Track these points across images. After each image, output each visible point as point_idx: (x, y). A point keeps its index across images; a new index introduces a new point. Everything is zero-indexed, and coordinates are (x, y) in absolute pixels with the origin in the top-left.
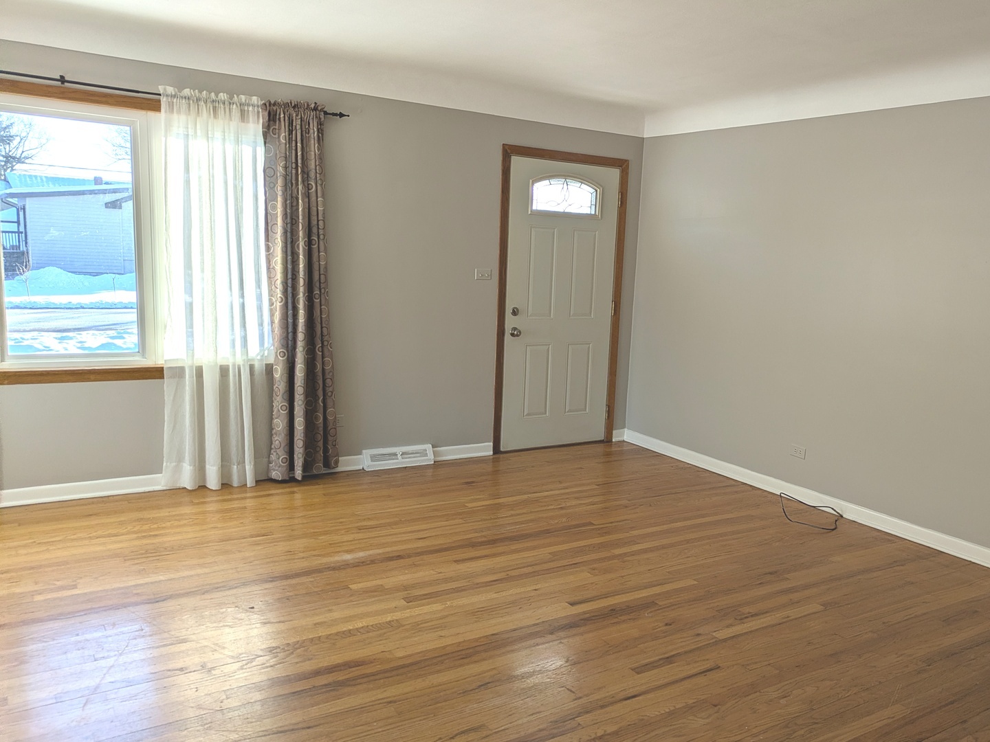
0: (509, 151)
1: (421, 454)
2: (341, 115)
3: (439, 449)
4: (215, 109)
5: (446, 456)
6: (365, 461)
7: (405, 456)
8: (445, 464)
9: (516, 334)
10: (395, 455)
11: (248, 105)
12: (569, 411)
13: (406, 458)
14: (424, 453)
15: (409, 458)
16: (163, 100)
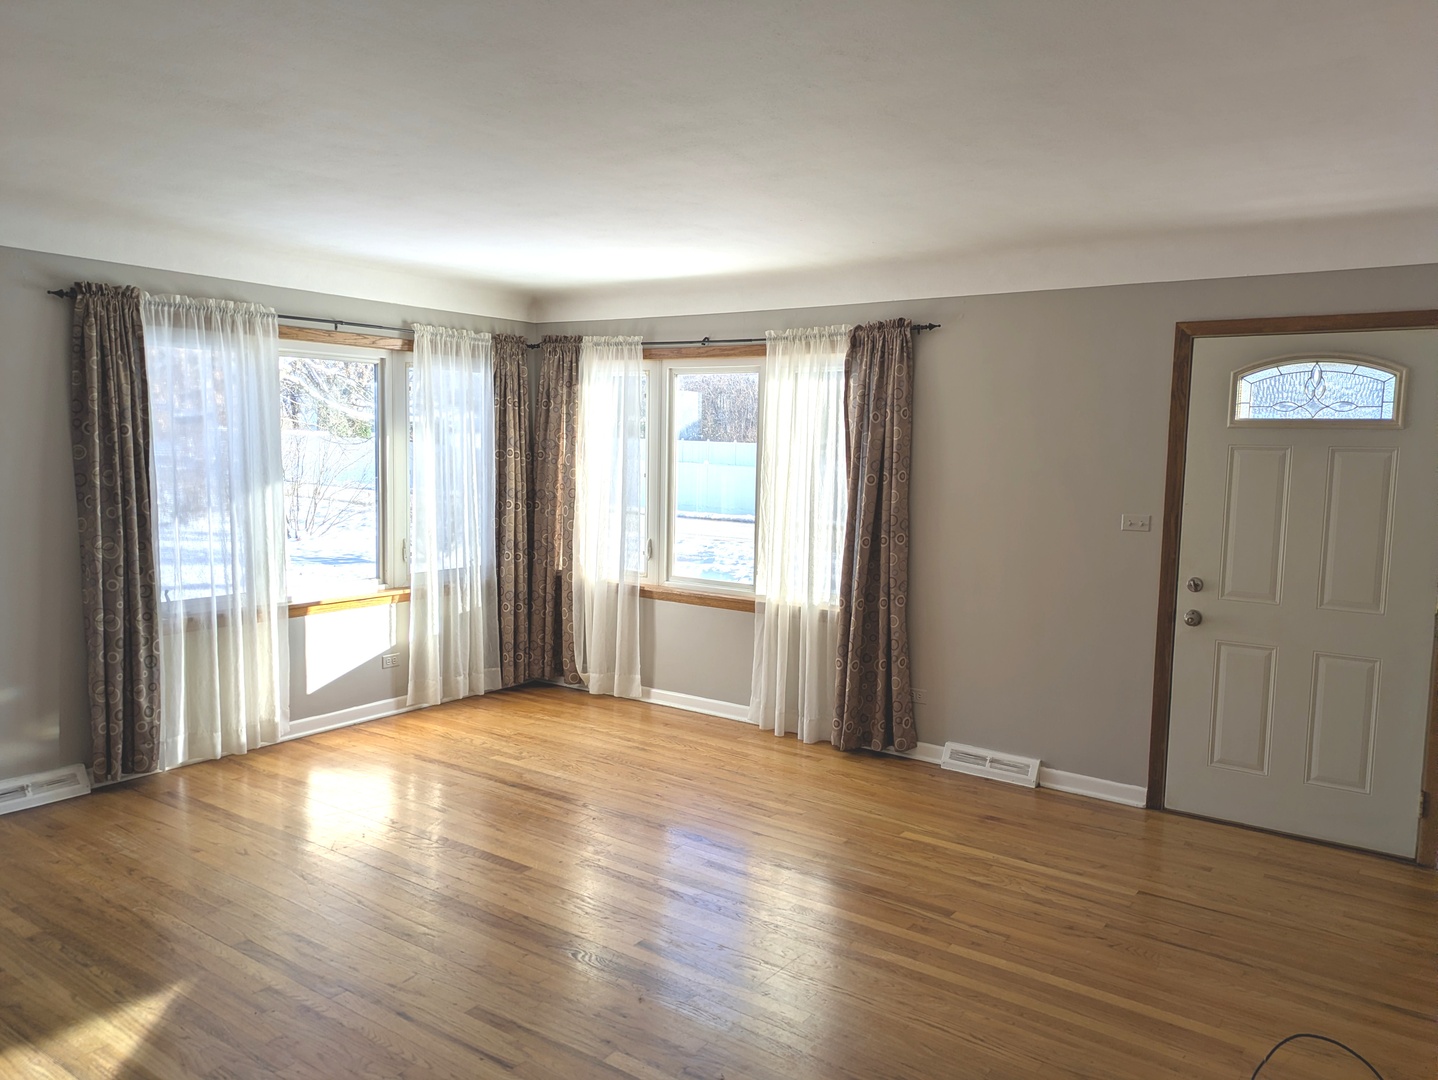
0: (1189, 332)
1: (1021, 769)
2: (931, 327)
3: (1054, 771)
4: (808, 345)
5: (1057, 784)
6: (943, 755)
7: (996, 765)
8: (1051, 795)
9: (1196, 620)
10: (984, 759)
11: (836, 335)
12: (1317, 779)
13: (996, 768)
14: (1024, 769)
15: (1001, 769)
16: (768, 344)
